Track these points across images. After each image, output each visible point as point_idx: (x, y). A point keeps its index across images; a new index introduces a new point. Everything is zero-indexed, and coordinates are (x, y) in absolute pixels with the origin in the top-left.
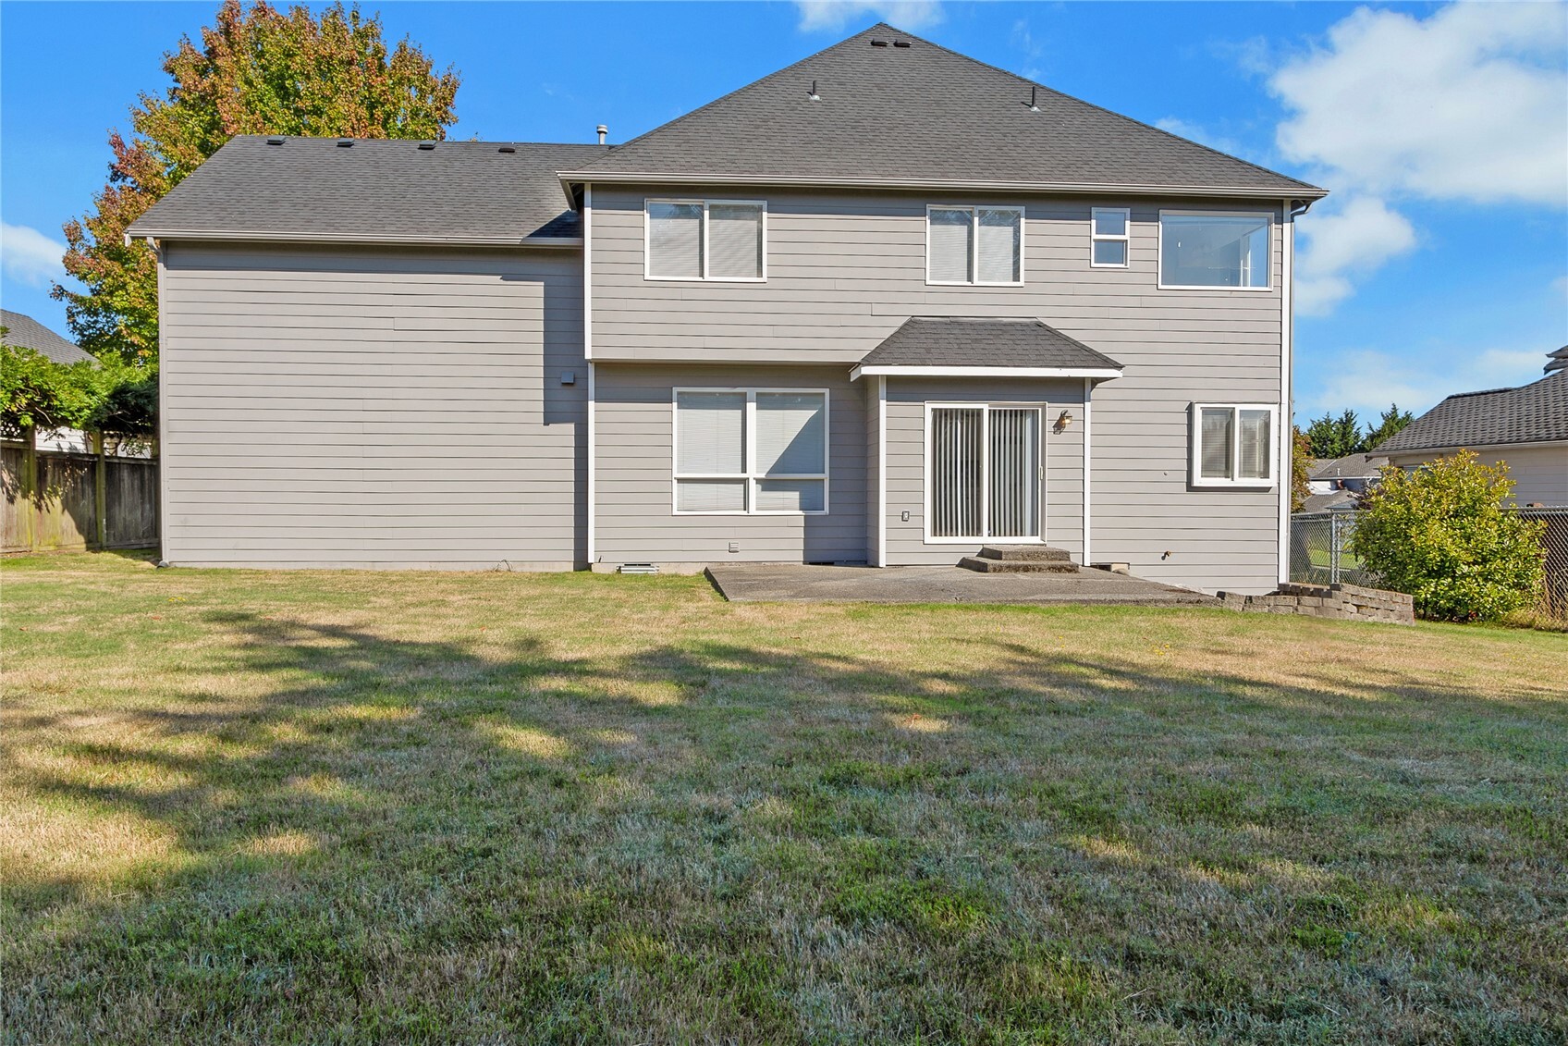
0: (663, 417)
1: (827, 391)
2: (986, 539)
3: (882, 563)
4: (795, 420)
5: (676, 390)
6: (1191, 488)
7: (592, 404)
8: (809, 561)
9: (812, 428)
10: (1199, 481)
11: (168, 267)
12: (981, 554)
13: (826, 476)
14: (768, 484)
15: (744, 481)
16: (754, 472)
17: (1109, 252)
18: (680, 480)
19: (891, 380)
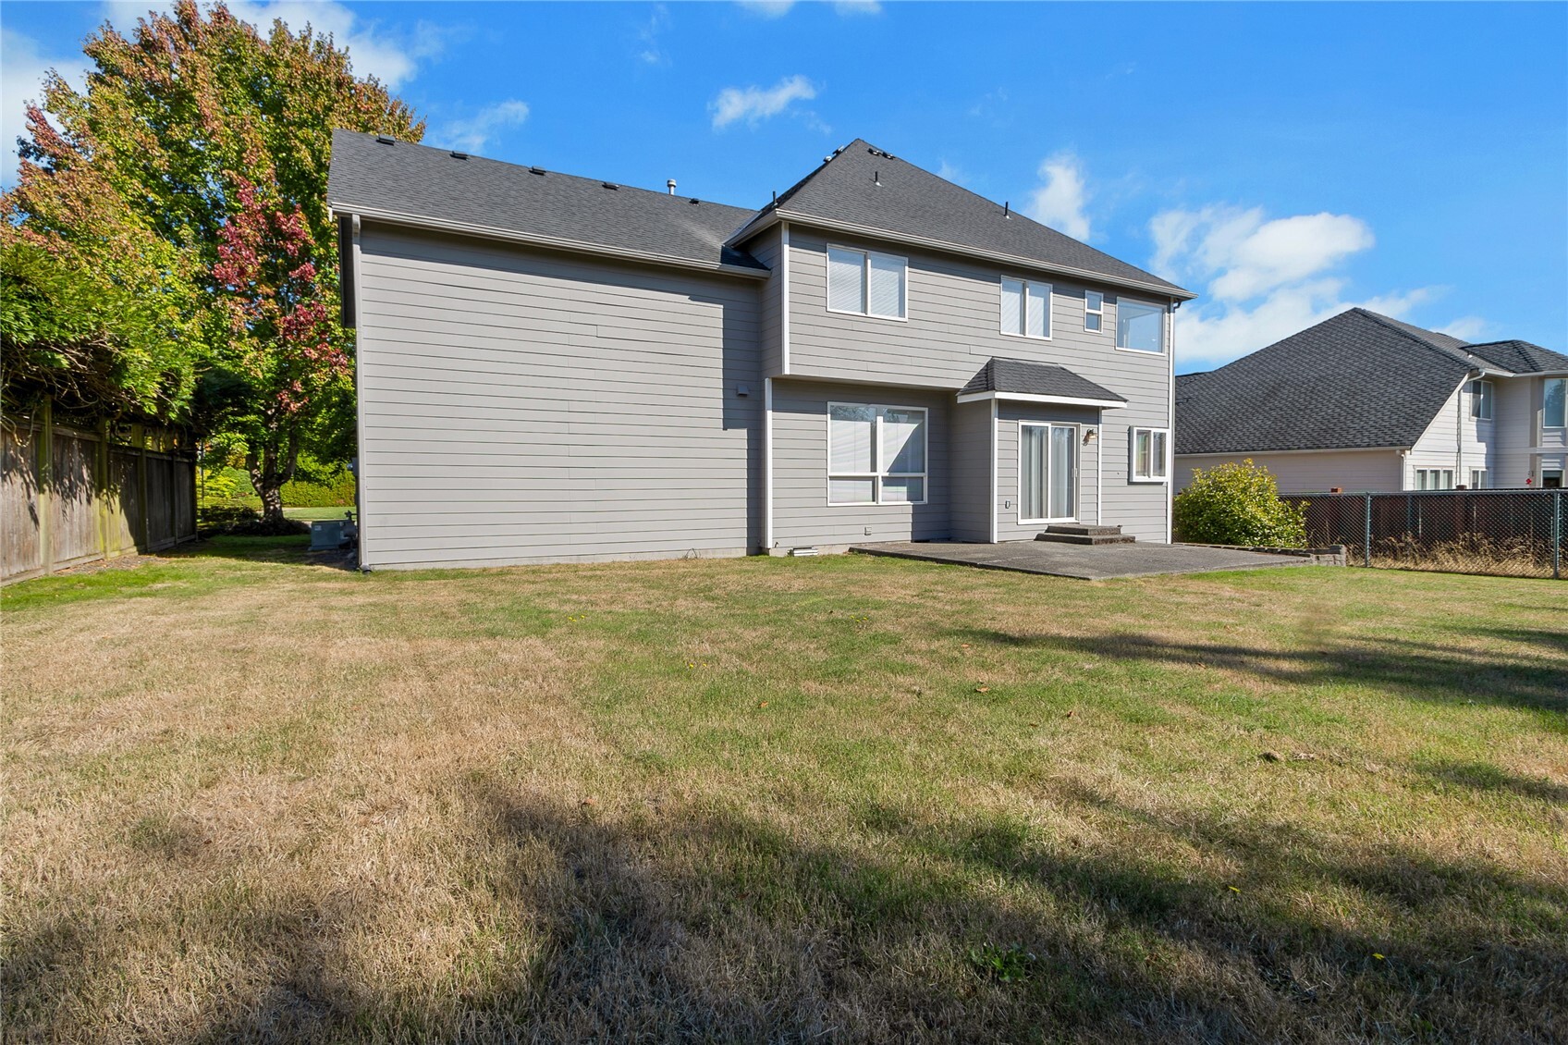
0: (821, 426)
1: (926, 410)
2: (1052, 521)
3: (995, 541)
4: (905, 430)
5: (829, 404)
6: (1130, 483)
7: (770, 414)
8: (915, 541)
9: (916, 436)
10: (1136, 478)
11: (364, 251)
12: (1047, 531)
13: (925, 475)
14: (889, 481)
15: (873, 479)
16: (882, 471)
17: (1094, 322)
18: (832, 478)
19: (1001, 402)
